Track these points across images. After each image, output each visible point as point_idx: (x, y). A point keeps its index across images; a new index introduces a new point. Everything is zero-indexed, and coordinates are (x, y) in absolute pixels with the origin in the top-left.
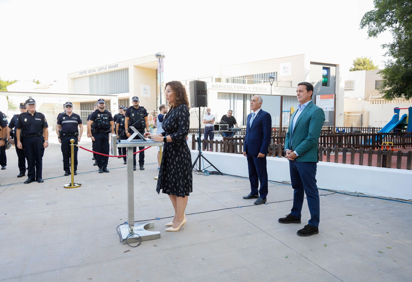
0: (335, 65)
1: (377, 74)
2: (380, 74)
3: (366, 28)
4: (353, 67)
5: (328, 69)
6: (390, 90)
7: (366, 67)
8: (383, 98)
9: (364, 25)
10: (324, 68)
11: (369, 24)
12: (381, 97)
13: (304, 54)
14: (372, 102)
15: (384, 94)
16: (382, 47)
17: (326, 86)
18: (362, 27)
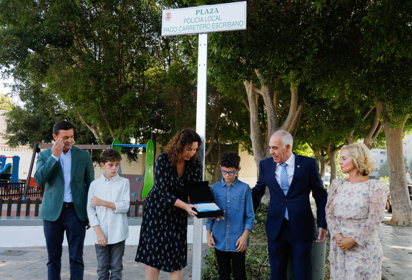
1: (1, 115)
2: (5, 116)
6: (13, 136)
7: (4, 105)
8: (7, 143)
14: (3, 149)
15: (8, 140)
16: (3, 86)
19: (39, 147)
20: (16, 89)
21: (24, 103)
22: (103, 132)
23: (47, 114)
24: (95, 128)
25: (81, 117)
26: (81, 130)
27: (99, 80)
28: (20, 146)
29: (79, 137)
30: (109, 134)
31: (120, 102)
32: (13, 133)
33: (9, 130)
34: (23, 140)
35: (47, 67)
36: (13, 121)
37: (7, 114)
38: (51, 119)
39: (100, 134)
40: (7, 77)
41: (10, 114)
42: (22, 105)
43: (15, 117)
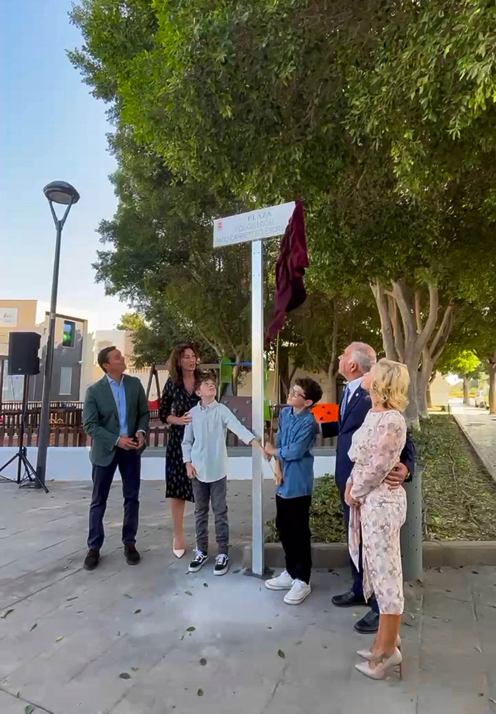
0: (82, 321)
2: (130, 337)
3: (102, 284)
4: (121, 324)
5: (73, 324)
6: (139, 358)
8: (134, 365)
9: (100, 279)
10: (66, 322)
11: (105, 279)
12: (132, 364)
13: (36, 301)
15: (134, 362)
17: (70, 346)
18: (98, 281)
19: (156, 369)
20: (141, 308)
21: (151, 322)
22: (225, 349)
23: (171, 333)
24: (217, 345)
25: (202, 334)
26: (205, 348)
27: (217, 295)
28: (146, 367)
29: (204, 355)
30: (232, 351)
31: (241, 316)
32: (139, 354)
33: (136, 351)
34: (149, 360)
35: (165, 285)
36: (139, 341)
37: (134, 335)
38: (175, 337)
39: (223, 351)
40: (125, 298)
41: (136, 335)
42: (148, 324)
43: (141, 337)
